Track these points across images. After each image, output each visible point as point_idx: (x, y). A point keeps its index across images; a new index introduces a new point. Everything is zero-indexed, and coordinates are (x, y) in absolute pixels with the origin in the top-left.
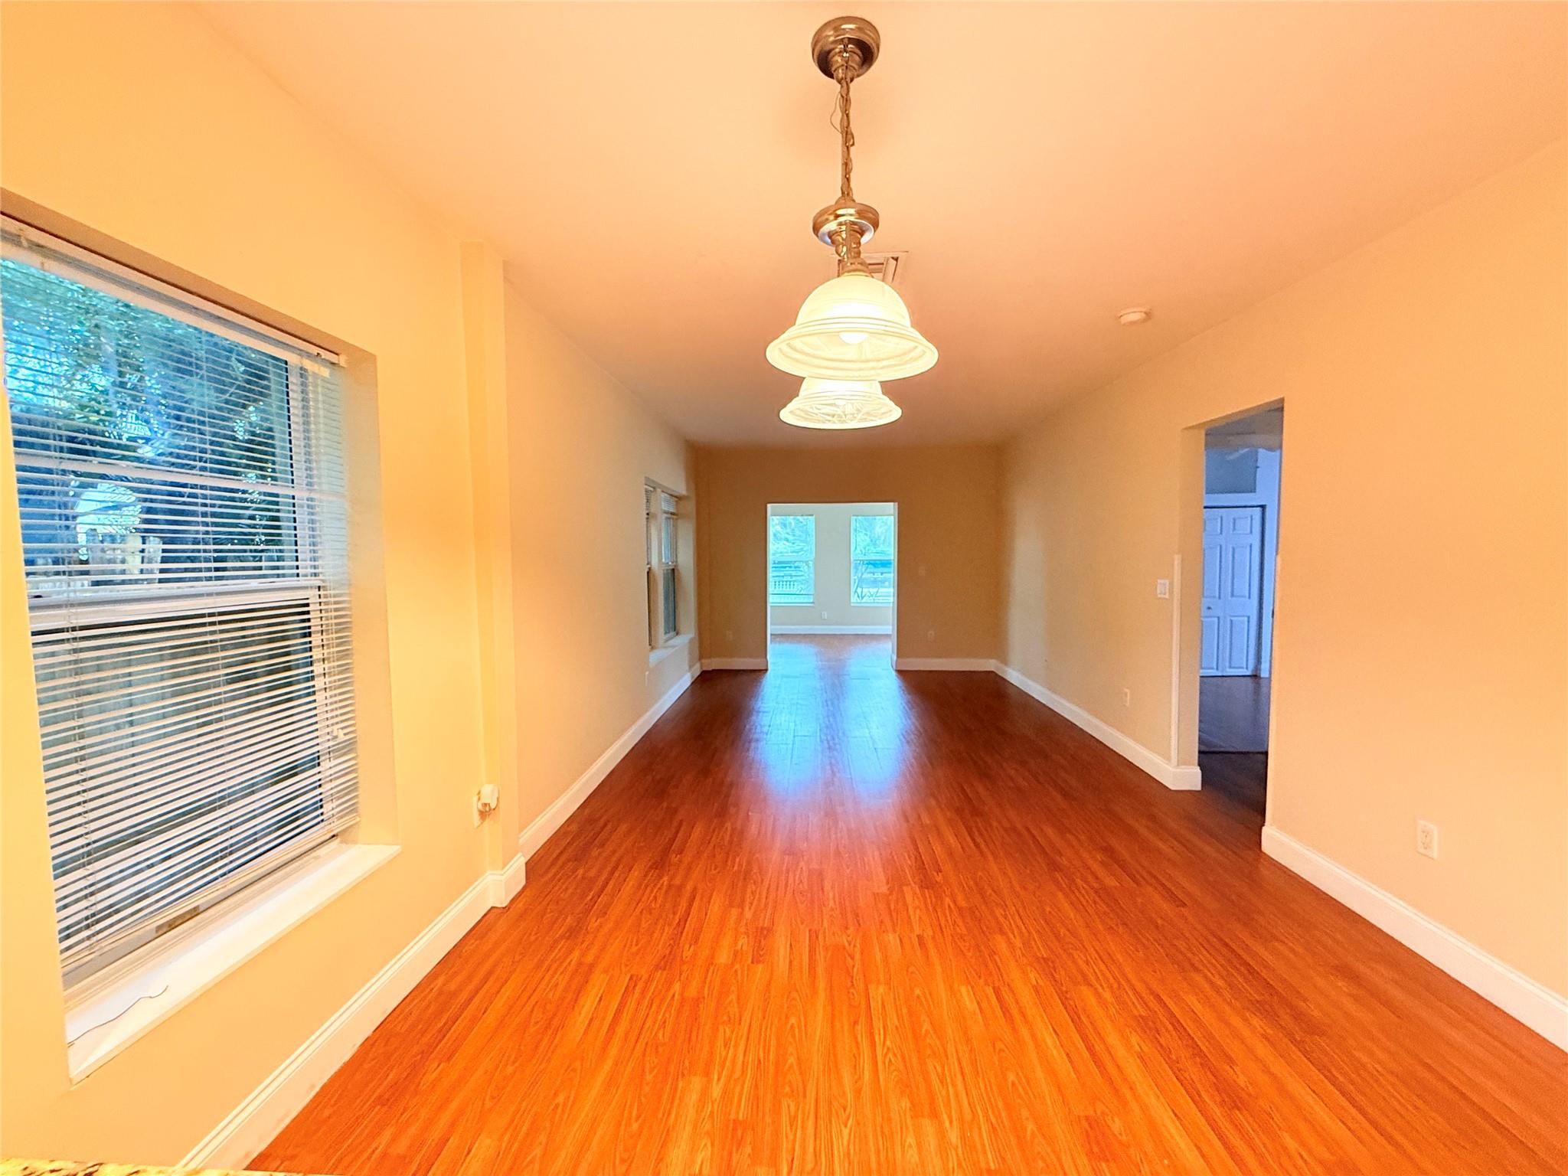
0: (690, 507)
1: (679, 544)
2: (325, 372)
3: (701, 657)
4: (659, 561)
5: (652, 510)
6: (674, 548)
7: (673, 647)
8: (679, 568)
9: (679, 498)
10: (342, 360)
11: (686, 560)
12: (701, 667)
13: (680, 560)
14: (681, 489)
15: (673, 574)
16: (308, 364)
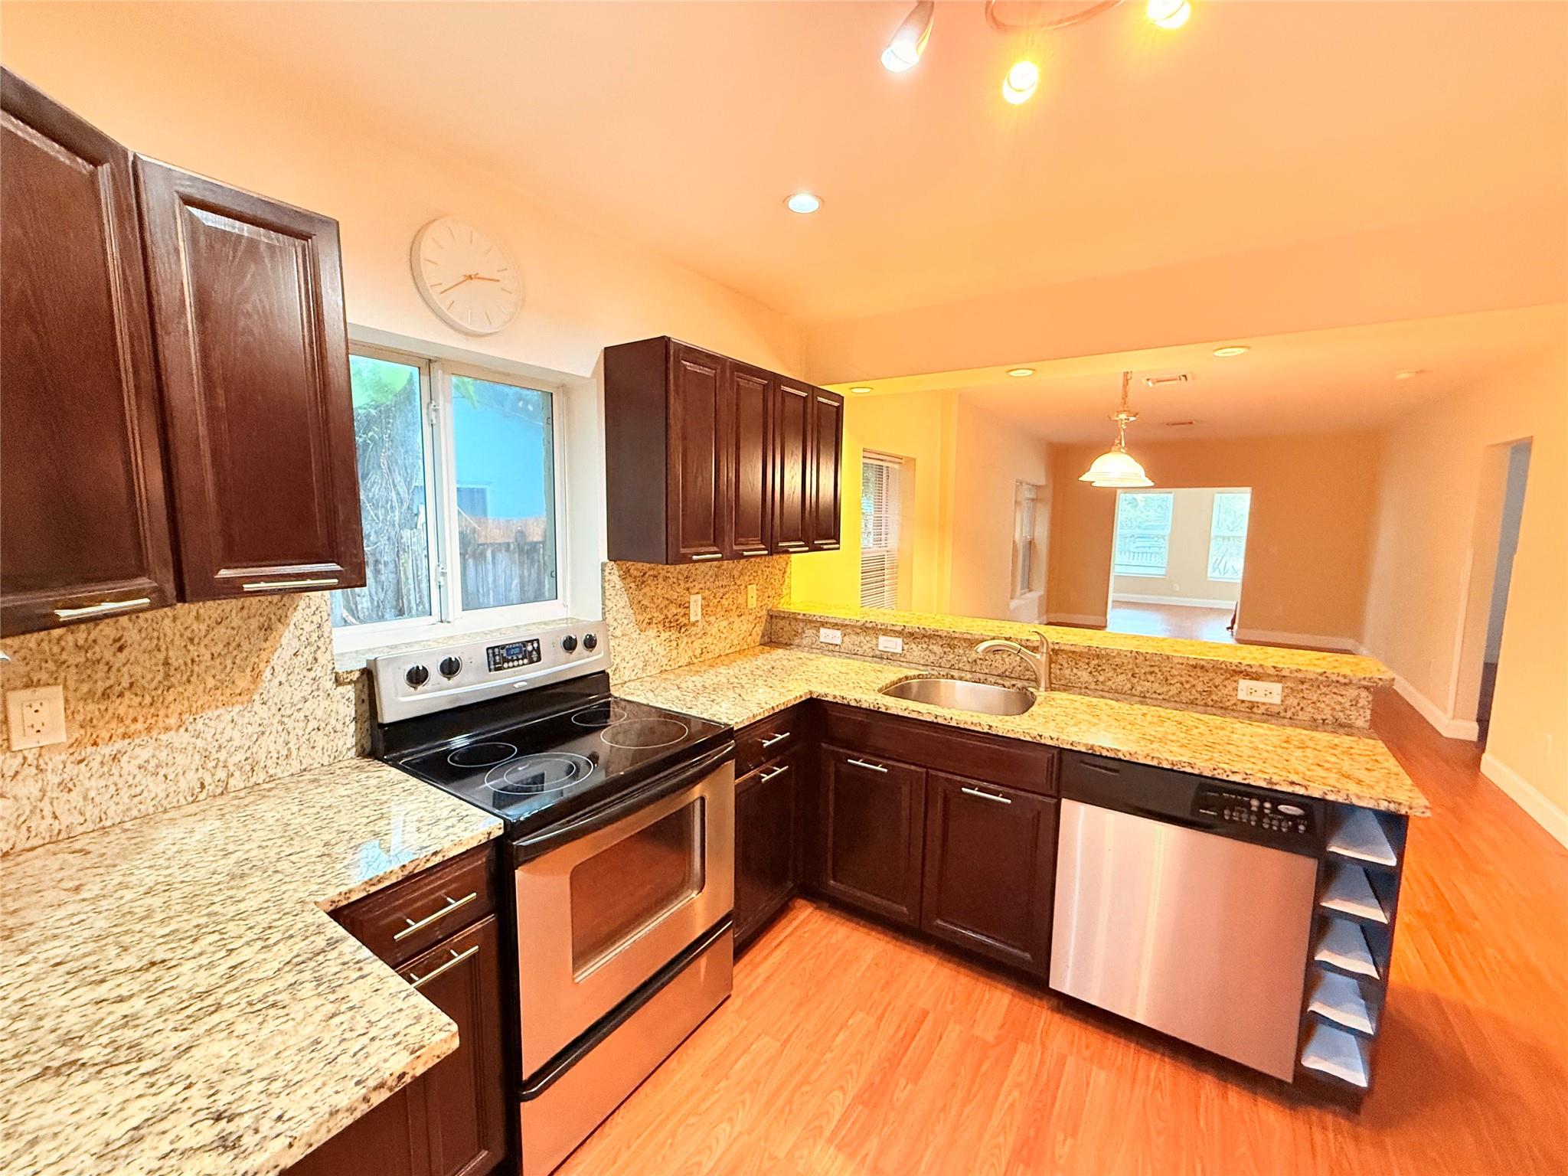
0: (1048, 494)
1: (1037, 522)
2: (897, 466)
3: (1048, 611)
4: (1020, 534)
5: (1019, 499)
6: (1033, 524)
7: (1027, 599)
8: (1036, 541)
9: (1038, 487)
10: (903, 461)
11: (1042, 533)
12: (1048, 618)
13: (1036, 534)
14: (1042, 481)
15: (1031, 545)
16: (890, 465)
